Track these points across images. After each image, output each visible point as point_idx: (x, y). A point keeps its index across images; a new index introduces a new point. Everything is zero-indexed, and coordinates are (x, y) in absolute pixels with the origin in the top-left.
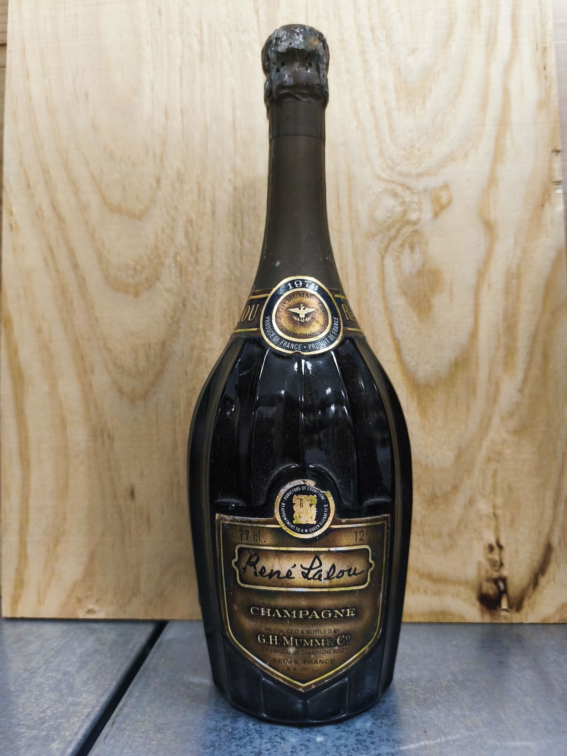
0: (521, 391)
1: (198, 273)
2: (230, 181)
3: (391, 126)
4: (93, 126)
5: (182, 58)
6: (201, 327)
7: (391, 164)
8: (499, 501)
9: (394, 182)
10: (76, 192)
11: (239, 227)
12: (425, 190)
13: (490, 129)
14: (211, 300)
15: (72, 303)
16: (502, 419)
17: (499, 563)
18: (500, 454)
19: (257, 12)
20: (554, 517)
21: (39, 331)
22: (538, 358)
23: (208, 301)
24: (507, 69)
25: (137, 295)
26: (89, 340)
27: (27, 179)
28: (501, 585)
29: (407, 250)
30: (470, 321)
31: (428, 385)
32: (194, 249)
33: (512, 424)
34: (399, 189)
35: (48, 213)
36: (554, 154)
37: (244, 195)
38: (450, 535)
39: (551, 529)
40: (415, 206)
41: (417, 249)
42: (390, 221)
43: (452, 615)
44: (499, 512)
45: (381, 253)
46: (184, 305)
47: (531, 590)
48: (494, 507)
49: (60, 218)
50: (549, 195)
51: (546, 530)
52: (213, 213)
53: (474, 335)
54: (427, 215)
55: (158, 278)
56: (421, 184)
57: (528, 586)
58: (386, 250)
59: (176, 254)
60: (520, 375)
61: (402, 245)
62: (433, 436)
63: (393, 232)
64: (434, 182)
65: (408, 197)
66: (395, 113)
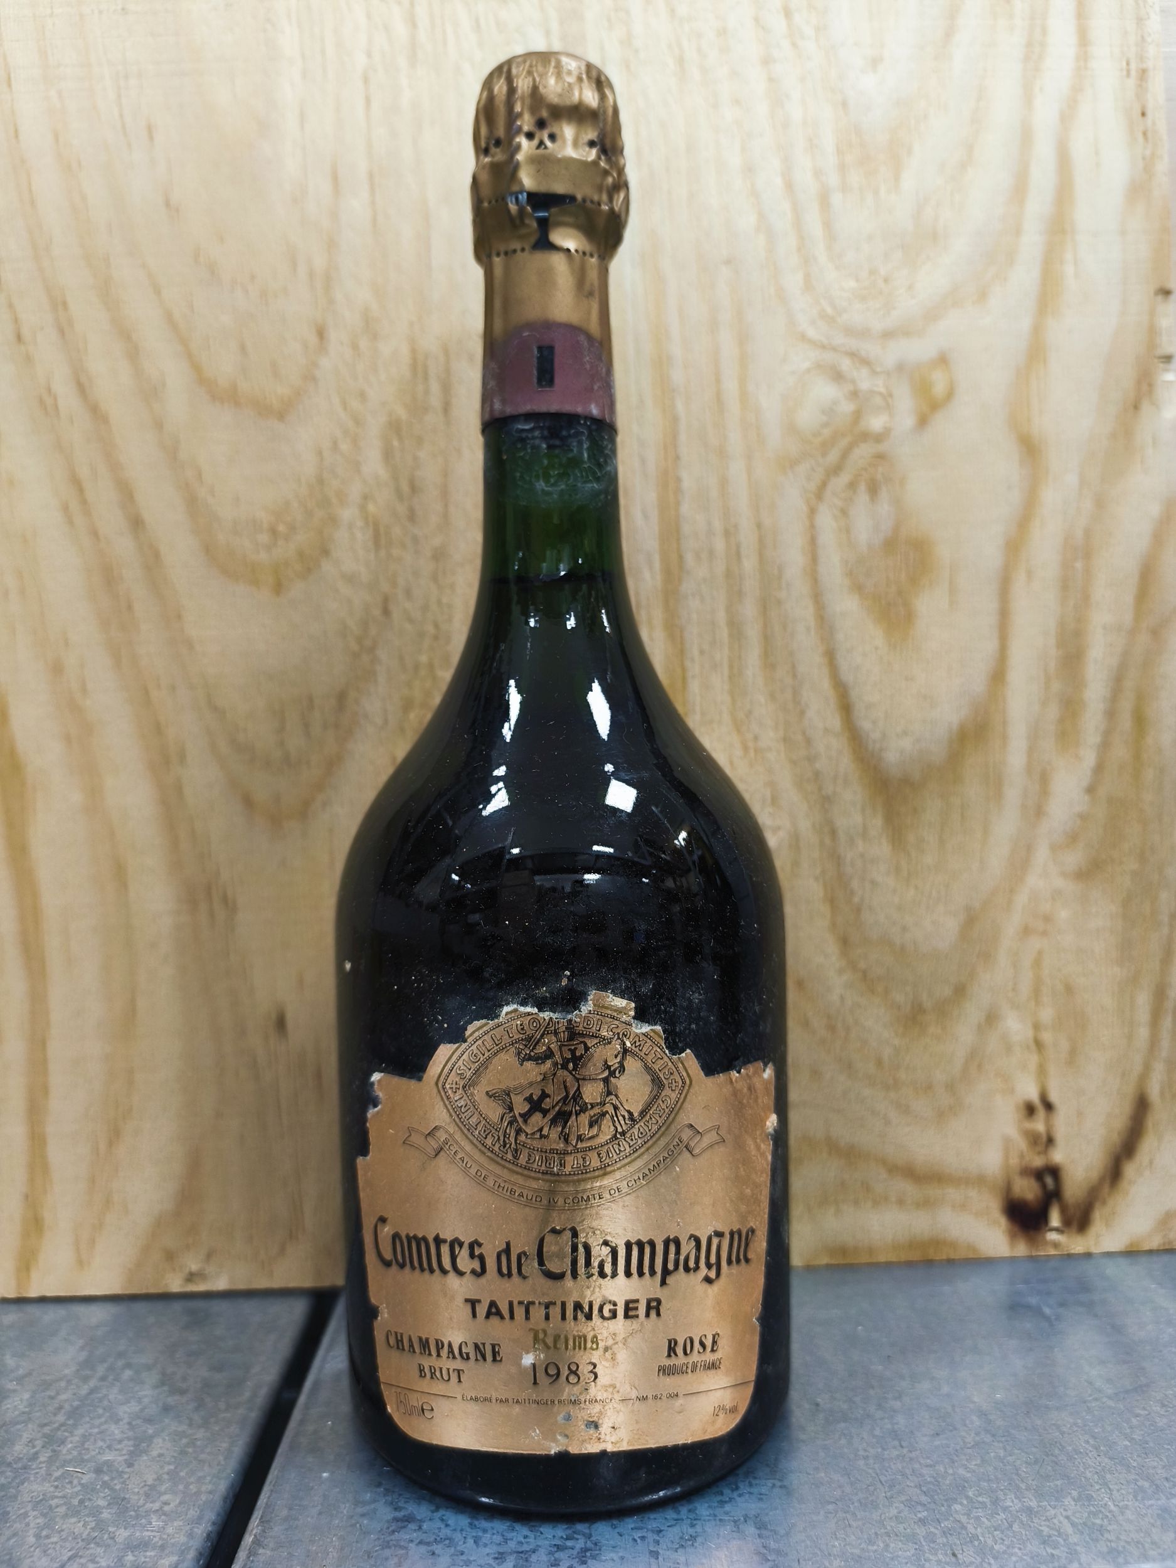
0: (1091, 790)
1: (415, 540)
3: (827, 225)
4: (167, 204)
5: (369, 55)
6: (424, 659)
7: (829, 311)
8: (1047, 1014)
9: (834, 349)
10: (134, 353)
12: (900, 367)
13: (1032, 242)
14: (445, 600)
15: (130, 608)
16: (1054, 848)
17: (1044, 1139)
18: (1047, 919)
20: (1154, 1042)
21: (57, 669)
22: (1126, 722)
23: (439, 602)
24: (1067, 116)
25: (278, 588)
26: (173, 688)
27: (16, 320)
28: (1049, 1181)
29: (863, 497)
30: (990, 646)
31: (906, 782)
32: (405, 488)
33: (1074, 859)
34: (846, 364)
35: (68, 400)
36: (1160, 298)
38: (950, 1087)
39: (1147, 1068)
40: (878, 400)
41: (884, 494)
42: (827, 432)
43: (953, 1245)
44: (1047, 1037)
45: (808, 502)
46: (386, 612)
47: (1106, 1189)
48: (1037, 1027)
49: (96, 412)
50: (1150, 385)
51: (1138, 1068)
52: (447, 408)
53: (998, 676)
54: (905, 419)
55: (326, 552)
56: (890, 354)
57: (1102, 1180)
58: (819, 494)
59: (365, 497)
60: (1089, 758)
61: (852, 486)
62: (916, 887)
63: (833, 456)
64: (919, 350)
65: (865, 382)
66: (836, 199)
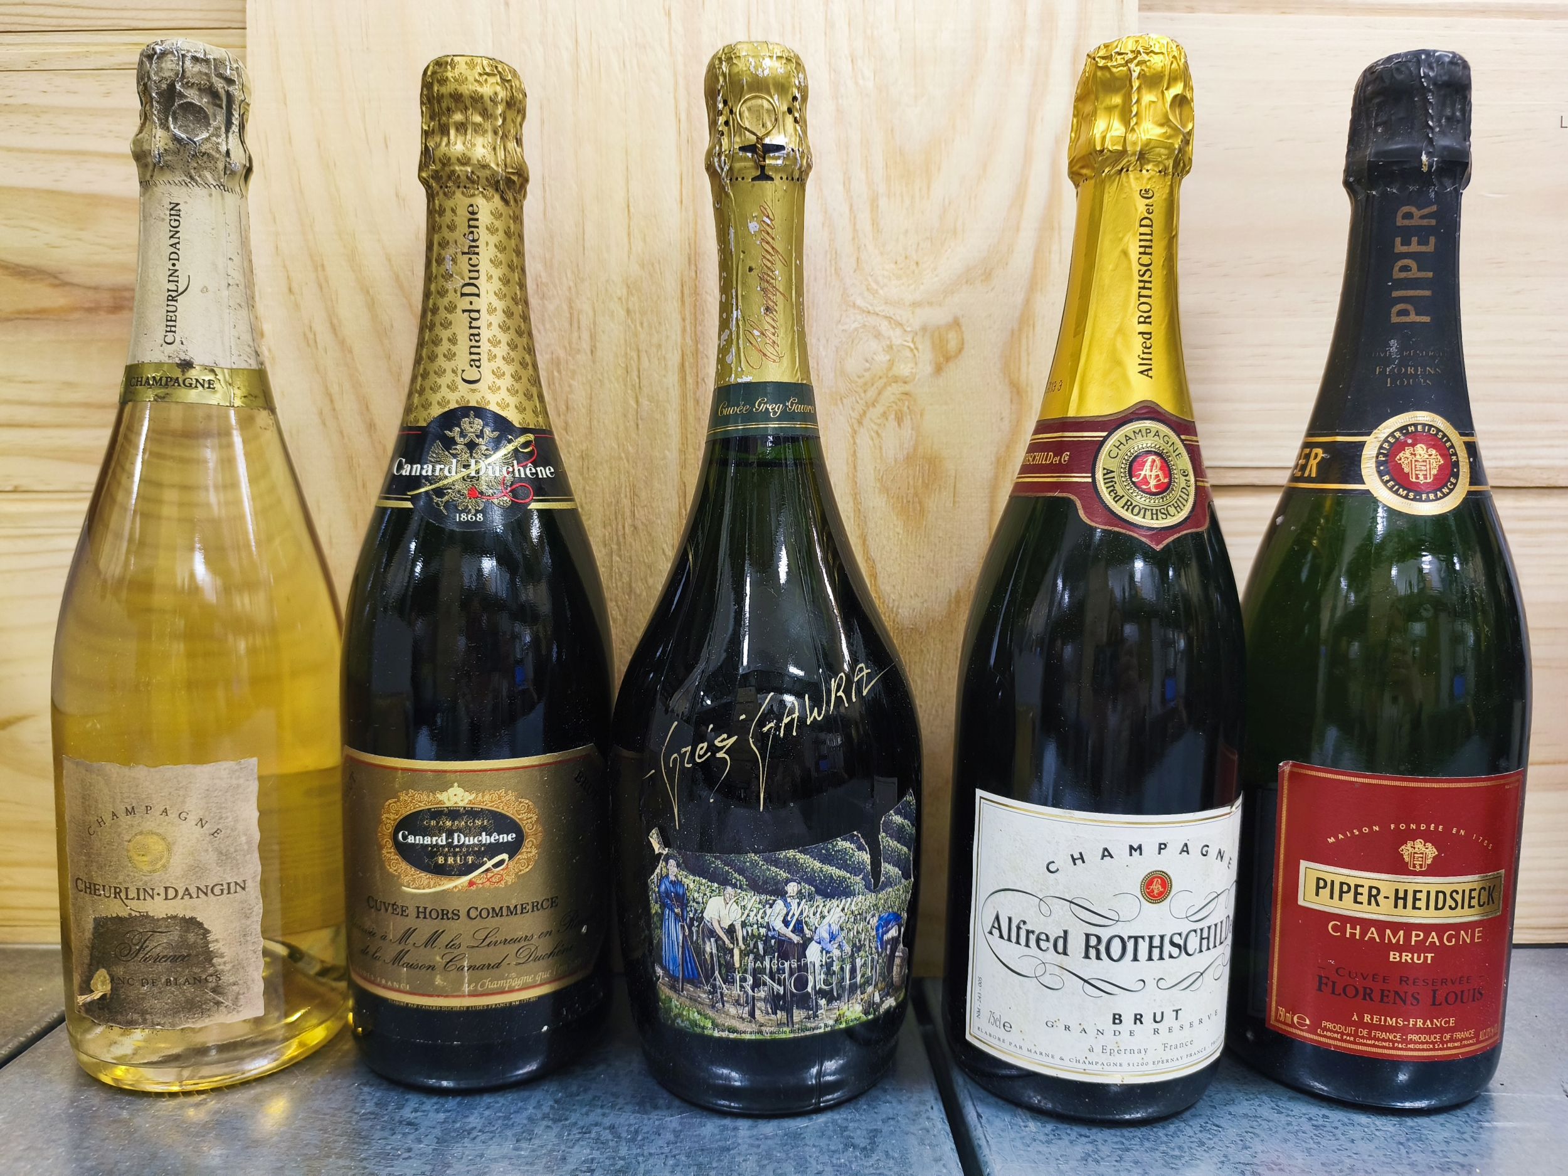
2: (620, 299)
3: (875, 223)
4: (397, 196)
7: (875, 286)
9: (876, 314)
10: (371, 304)
11: (635, 374)
12: (924, 329)
13: (1027, 236)
14: (587, 488)
19: (669, 14)
27: (288, 277)
29: (892, 423)
31: (915, 631)
34: (884, 326)
35: (324, 336)
37: (642, 324)
40: (908, 354)
41: (907, 422)
42: (868, 375)
45: (852, 426)
49: (343, 345)
52: (593, 350)
54: (926, 368)
56: (918, 318)
58: (860, 423)
61: (884, 415)
63: (872, 393)
64: (939, 316)
65: (896, 337)
66: (883, 202)
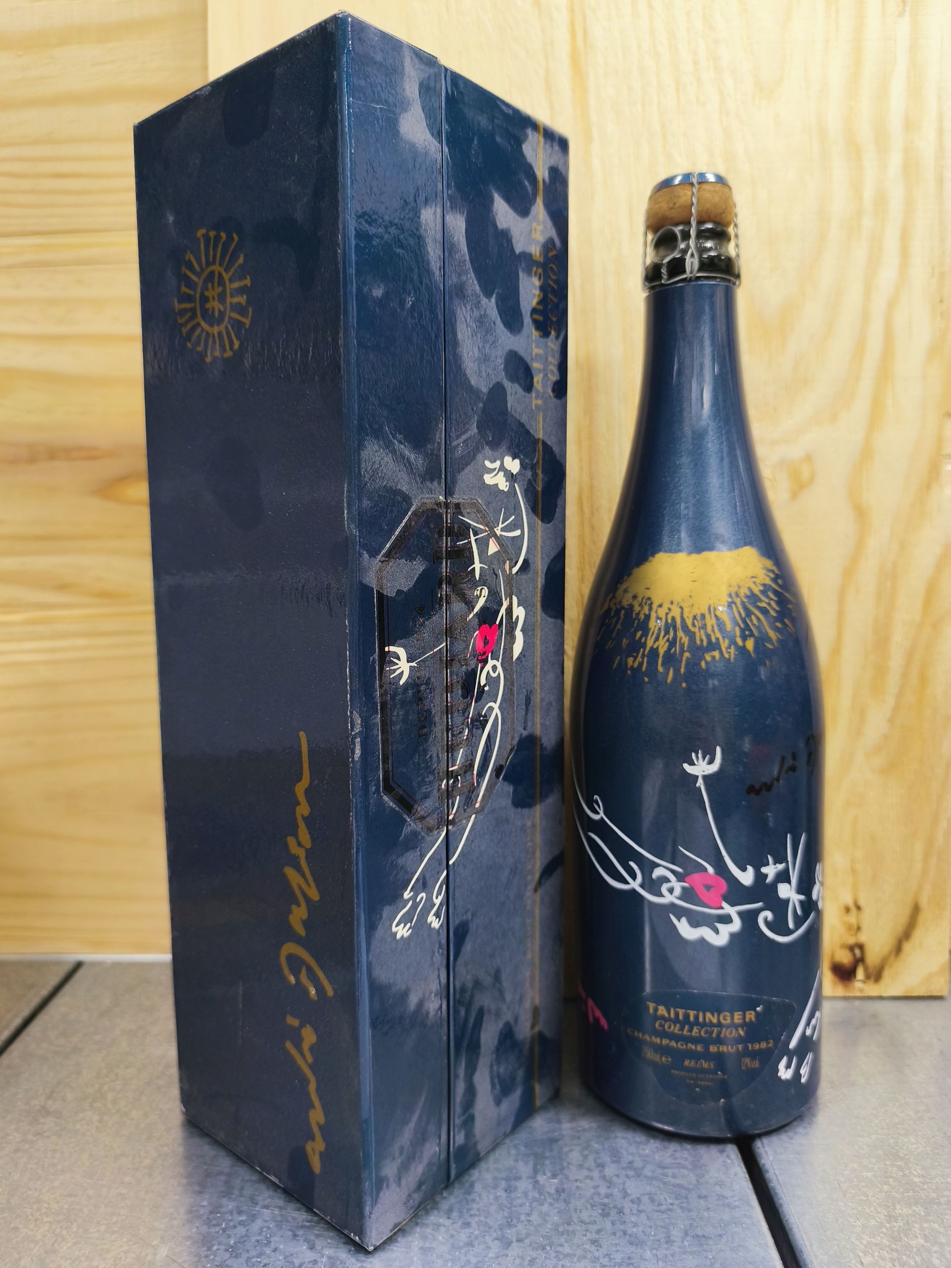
0: (891, 721)
8: (859, 854)
13: (866, 385)
16: (866, 755)
17: (856, 927)
18: (861, 797)
20: (925, 872)
22: (914, 680)
24: (892, 304)
30: (832, 631)
33: (879, 761)
39: (920, 887)
44: (859, 867)
47: (892, 958)
48: (853, 861)
50: (937, 473)
51: (914, 887)
53: (836, 650)
54: (783, 495)
57: (890, 953)
60: (890, 701)
64: (794, 451)
